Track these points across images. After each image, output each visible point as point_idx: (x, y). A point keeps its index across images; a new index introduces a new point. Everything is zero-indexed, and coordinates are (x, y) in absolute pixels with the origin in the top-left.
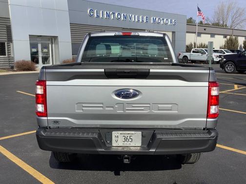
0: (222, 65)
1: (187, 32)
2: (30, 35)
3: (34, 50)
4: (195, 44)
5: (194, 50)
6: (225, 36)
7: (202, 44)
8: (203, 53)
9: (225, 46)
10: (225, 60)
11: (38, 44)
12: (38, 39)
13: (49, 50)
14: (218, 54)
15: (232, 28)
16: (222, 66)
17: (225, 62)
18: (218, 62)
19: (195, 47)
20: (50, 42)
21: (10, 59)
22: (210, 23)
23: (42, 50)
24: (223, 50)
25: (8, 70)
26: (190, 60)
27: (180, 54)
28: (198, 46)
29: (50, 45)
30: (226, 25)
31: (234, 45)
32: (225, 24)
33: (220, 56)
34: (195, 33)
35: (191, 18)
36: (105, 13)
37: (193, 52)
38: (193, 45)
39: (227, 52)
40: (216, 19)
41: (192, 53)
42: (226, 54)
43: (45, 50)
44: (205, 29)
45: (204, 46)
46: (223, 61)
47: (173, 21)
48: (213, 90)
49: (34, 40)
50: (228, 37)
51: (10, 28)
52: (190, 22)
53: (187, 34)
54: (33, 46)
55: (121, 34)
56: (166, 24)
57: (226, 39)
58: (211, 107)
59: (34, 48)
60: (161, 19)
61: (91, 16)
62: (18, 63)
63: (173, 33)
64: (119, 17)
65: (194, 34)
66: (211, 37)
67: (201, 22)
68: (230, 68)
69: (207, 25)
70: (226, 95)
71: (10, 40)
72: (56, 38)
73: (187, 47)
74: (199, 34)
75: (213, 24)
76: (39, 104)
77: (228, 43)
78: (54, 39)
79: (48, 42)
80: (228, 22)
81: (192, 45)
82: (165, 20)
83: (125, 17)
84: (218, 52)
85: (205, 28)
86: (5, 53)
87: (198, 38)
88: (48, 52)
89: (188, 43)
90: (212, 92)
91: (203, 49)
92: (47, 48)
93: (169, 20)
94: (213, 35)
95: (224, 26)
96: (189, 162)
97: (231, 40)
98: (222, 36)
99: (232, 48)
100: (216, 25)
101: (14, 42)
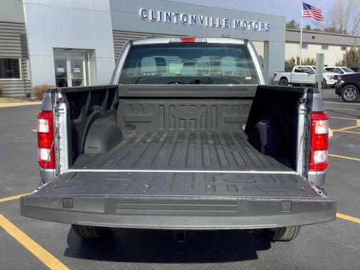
0: (339, 90)
1: (286, 41)
2: (54, 48)
3: (61, 70)
4: (298, 58)
5: (297, 68)
6: (344, 47)
7: (308, 60)
8: (310, 73)
9: (343, 62)
10: (343, 82)
11: (66, 60)
12: (65, 54)
13: (82, 70)
14: (333, 74)
15: (355, 35)
16: (339, 92)
17: (344, 85)
18: (332, 87)
19: (298, 64)
20: (84, 58)
21: (26, 83)
22: (321, 29)
23: (72, 70)
24: (340, 68)
25: (22, 99)
26: (290, 84)
27: (275, 75)
28: (304, 62)
29: (84, 63)
30: (345, 31)
31: (356, 61)
32: (343, 29)
33: (336, 77)
34: (298, 42)
35: (293, 22)
36: (165, 13)
37: (296, 71)
38: (296, 60)
39: (346, 71)
40: (330, 23)
41: (293, 72)
42: (345, 73)
43: (77, 70)
44: (313, 37)
45: (312, 62)
46: (340, 84)
47: (266, 25)
48: (319, 125)
49: (61, 55)
50: (348, 49)
51: (26, 37)
52: (291, 27)
53: (287, 45)
54: (59, 63)
55: (179, 40)
56: (255, 29)
57: (345, 52)
58: (315, 152)
59: (60, 66)
60: (248, 22)
61: (144, 18)
62: (37, 88)
63: (266, 42)
64: (185, 20)
65: (296, 45)
66: (323, 48)
67: (308, 28)
68: (350, 94)
69: (317, 31)
70: (344, 135)
71: (25, 55)
72: (92, 51)
73: (286, 63)
74: (305, 45)
75: (326, 30)
76: (42, 148)
77: (348, 58)
78: (88, 54)
79: (80, 58)
80: (348, 27)
81: (294, 61)
82: (253, 24)
83: (194, 20)
84: (333, 71)
85: (314, 35)
86: (19, 74)
87: (304, 50)
88: (81, 73)
89: (288, 58)
90: (316, 129)
91: (311, 67)
92: (80, 66)
93: (260, 24)
94: (325, 46)
95: (342, 33)
96: (281, 238)
97: (352, 53)
98: (340, 48)
99: (355, 65)
100: (331, 31)
101: (31, 57)
